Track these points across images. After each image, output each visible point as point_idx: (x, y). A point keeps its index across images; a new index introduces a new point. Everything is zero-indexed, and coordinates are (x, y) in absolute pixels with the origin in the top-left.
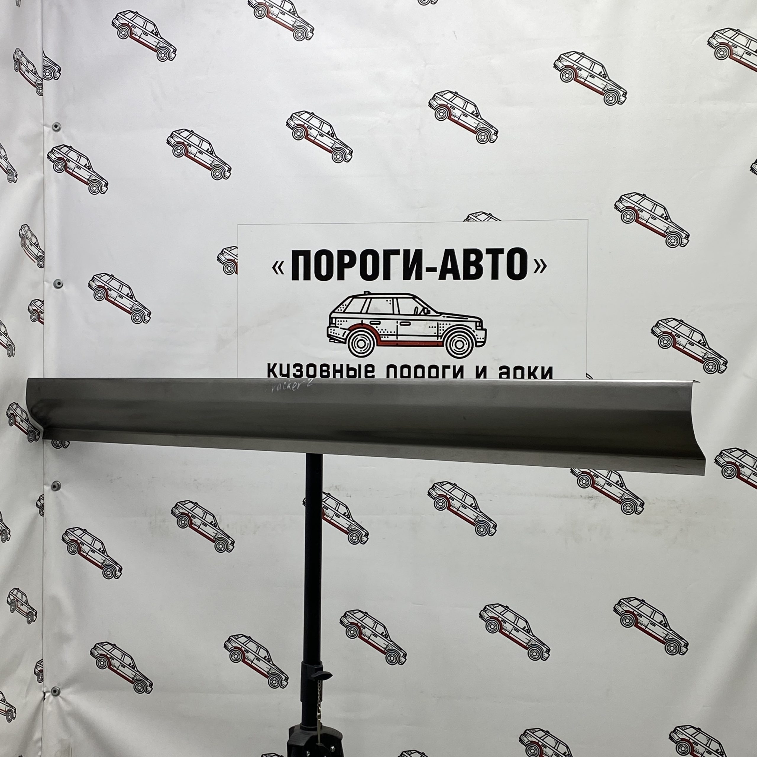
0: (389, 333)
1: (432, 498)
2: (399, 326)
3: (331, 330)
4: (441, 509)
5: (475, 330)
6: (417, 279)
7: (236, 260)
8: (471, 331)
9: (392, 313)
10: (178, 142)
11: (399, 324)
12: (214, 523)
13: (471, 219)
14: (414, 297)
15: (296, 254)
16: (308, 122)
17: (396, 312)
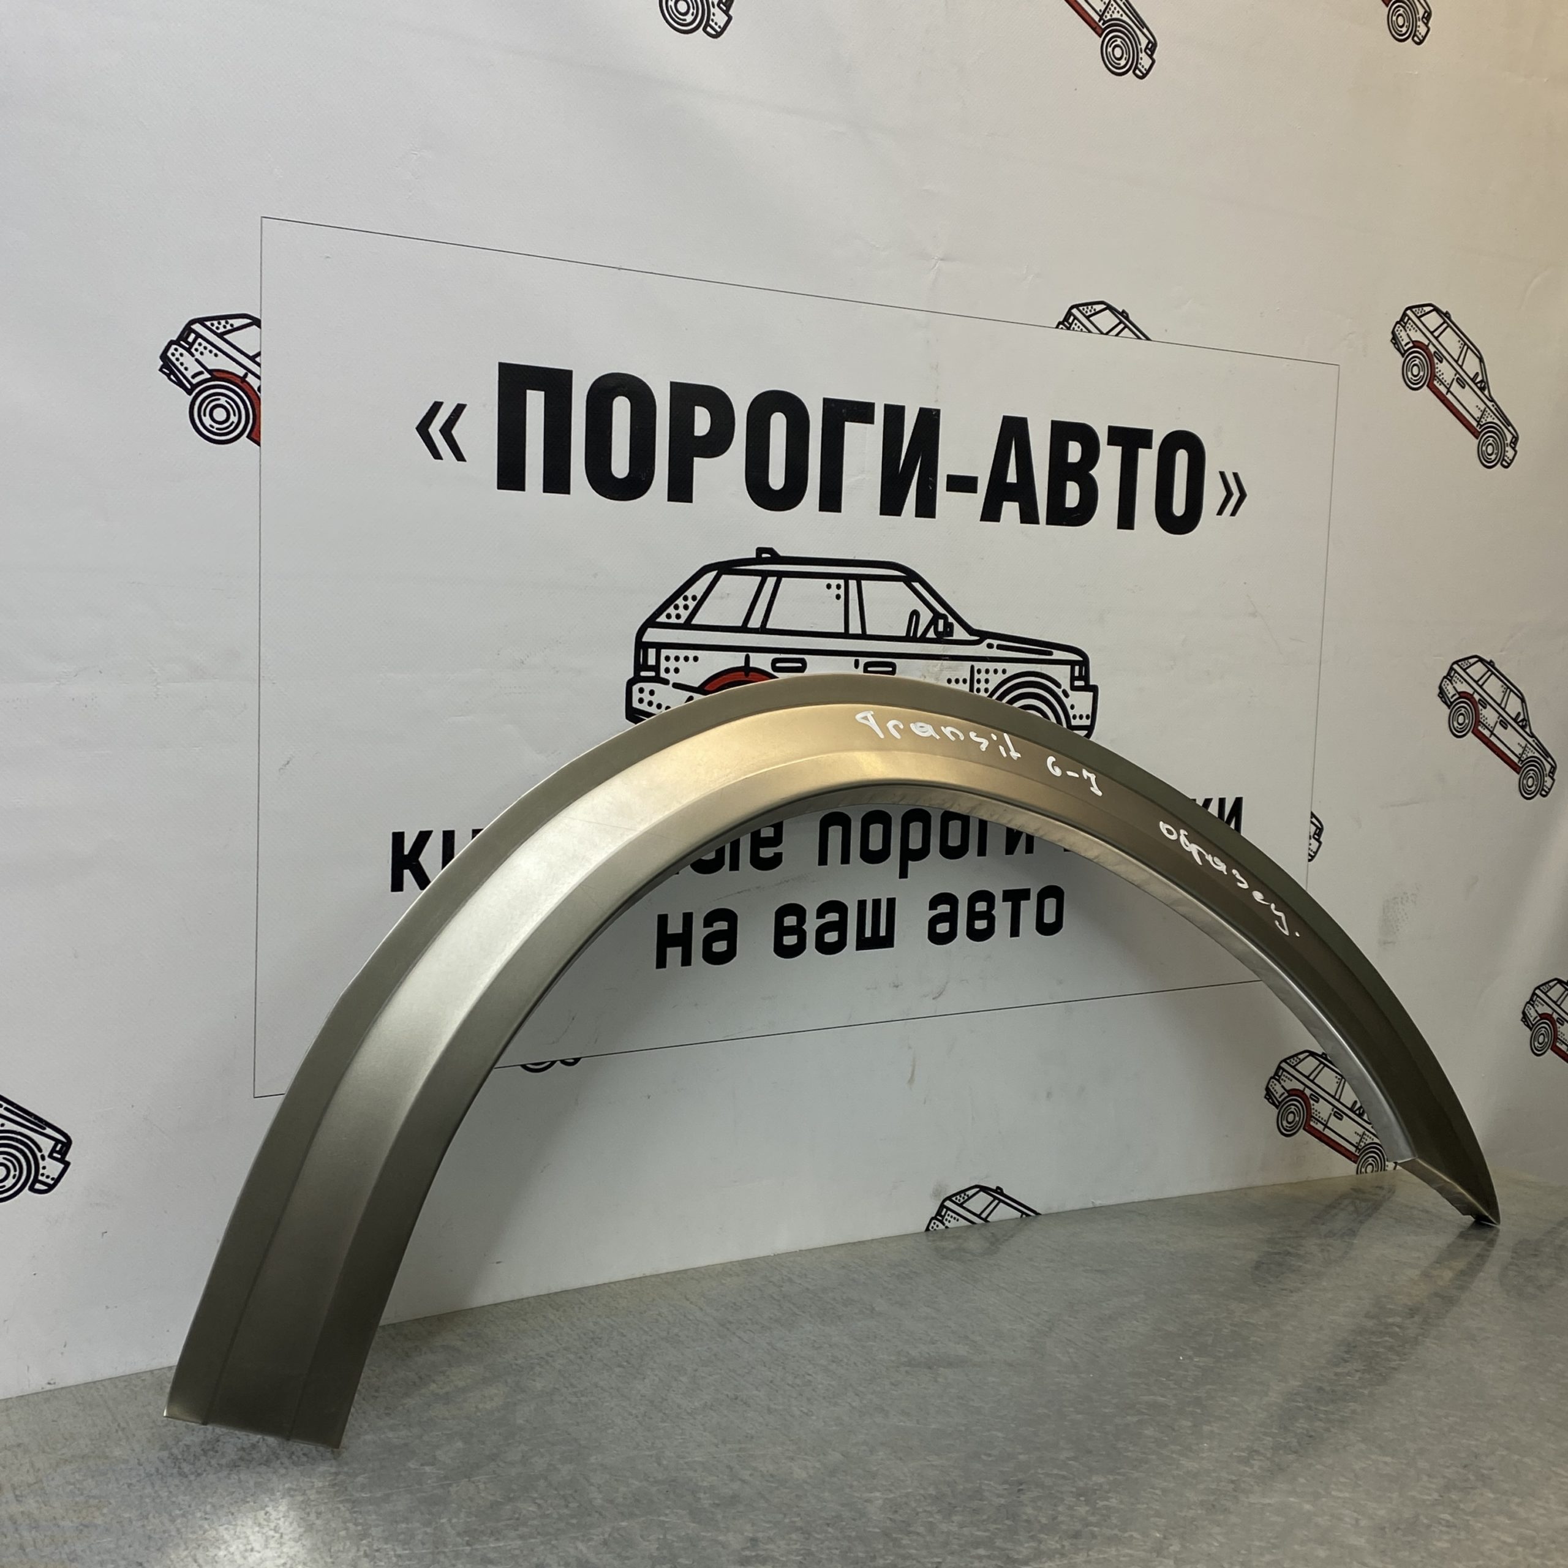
3: (641, 690)
5: (1069, 692)
8: (1059, 692)
9: (843, 631)
13: (1076, 321)
14: (909, 577)
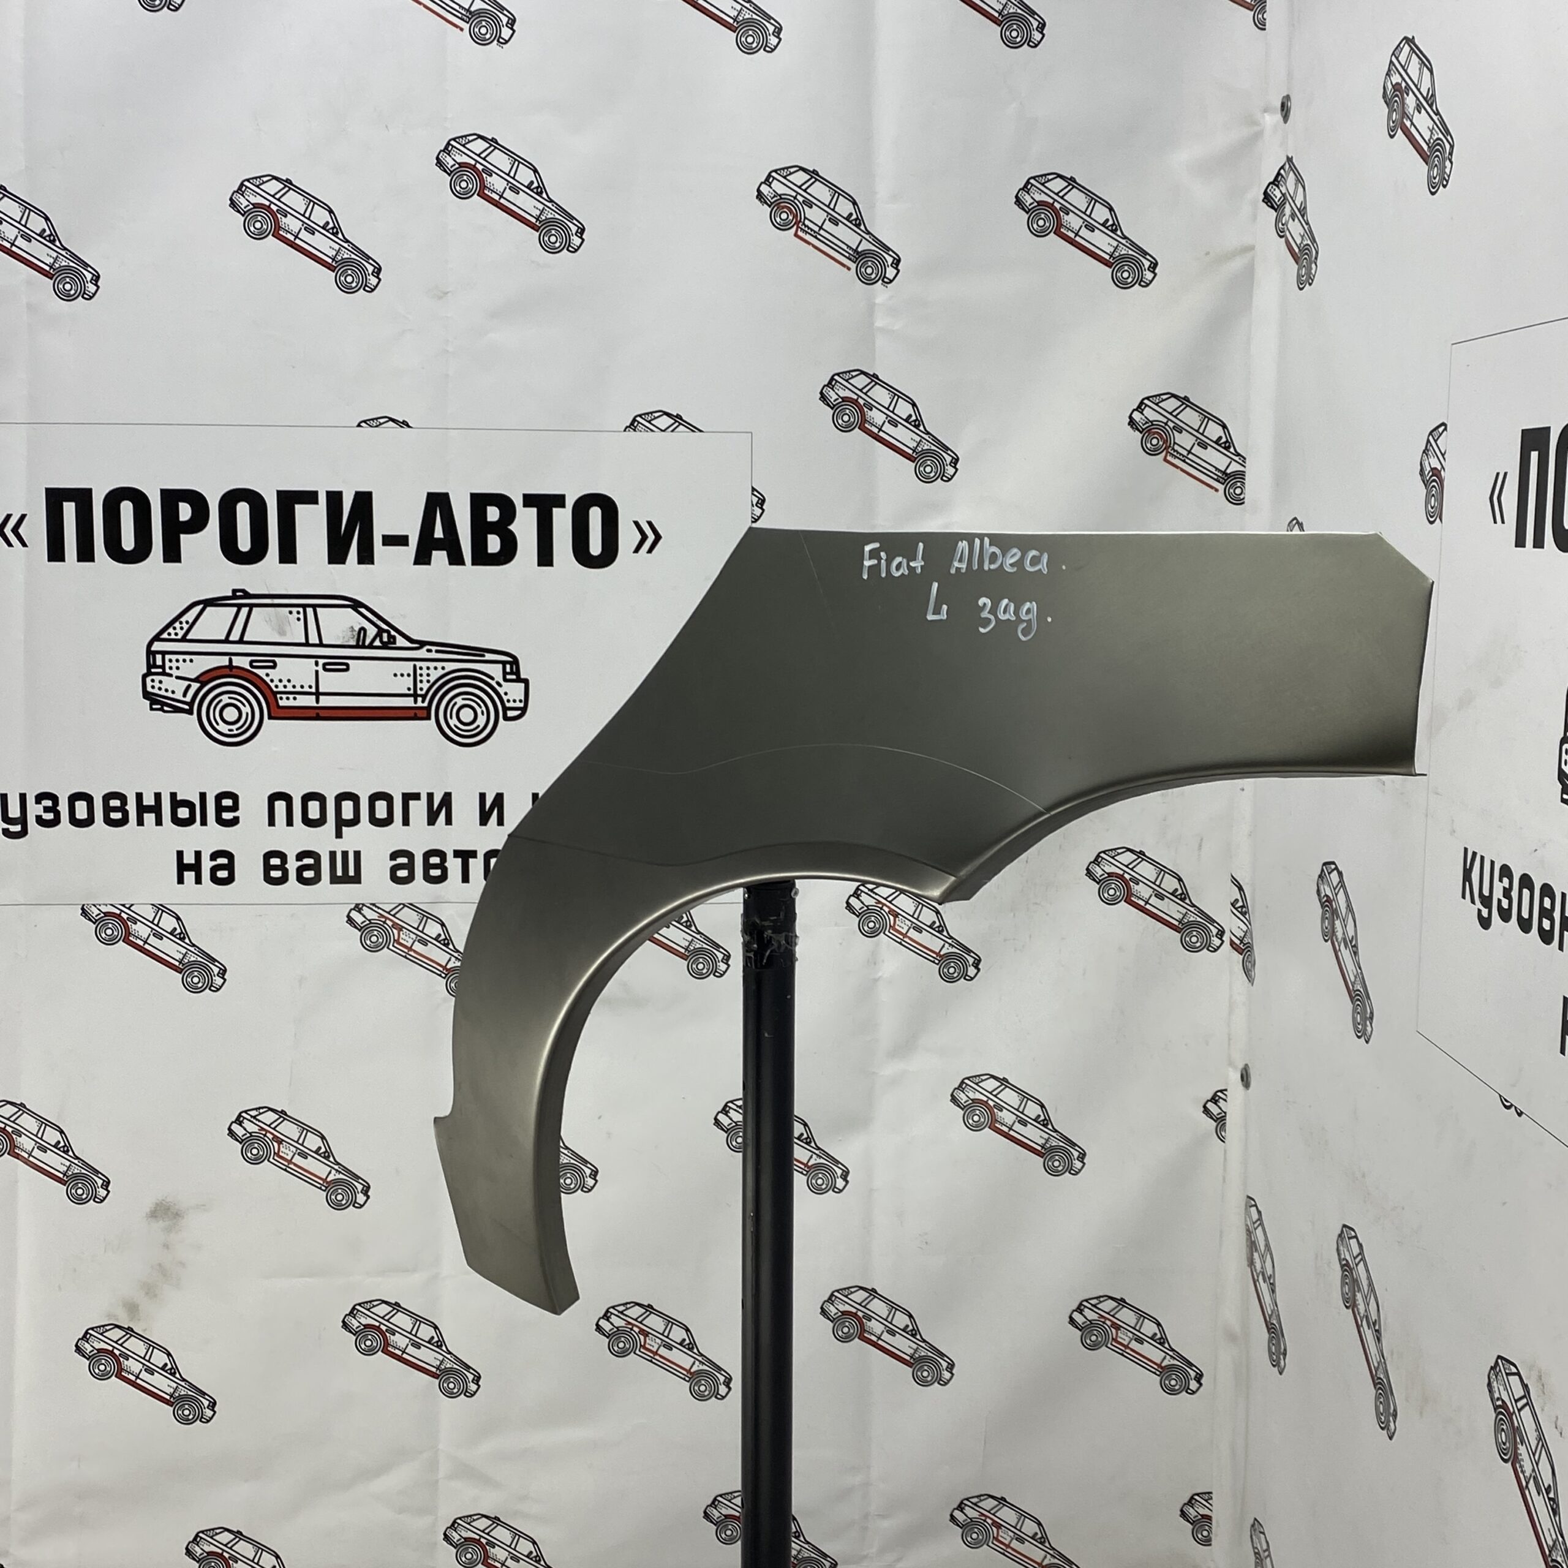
7: (1442, 473)
12: (1377, 1326)
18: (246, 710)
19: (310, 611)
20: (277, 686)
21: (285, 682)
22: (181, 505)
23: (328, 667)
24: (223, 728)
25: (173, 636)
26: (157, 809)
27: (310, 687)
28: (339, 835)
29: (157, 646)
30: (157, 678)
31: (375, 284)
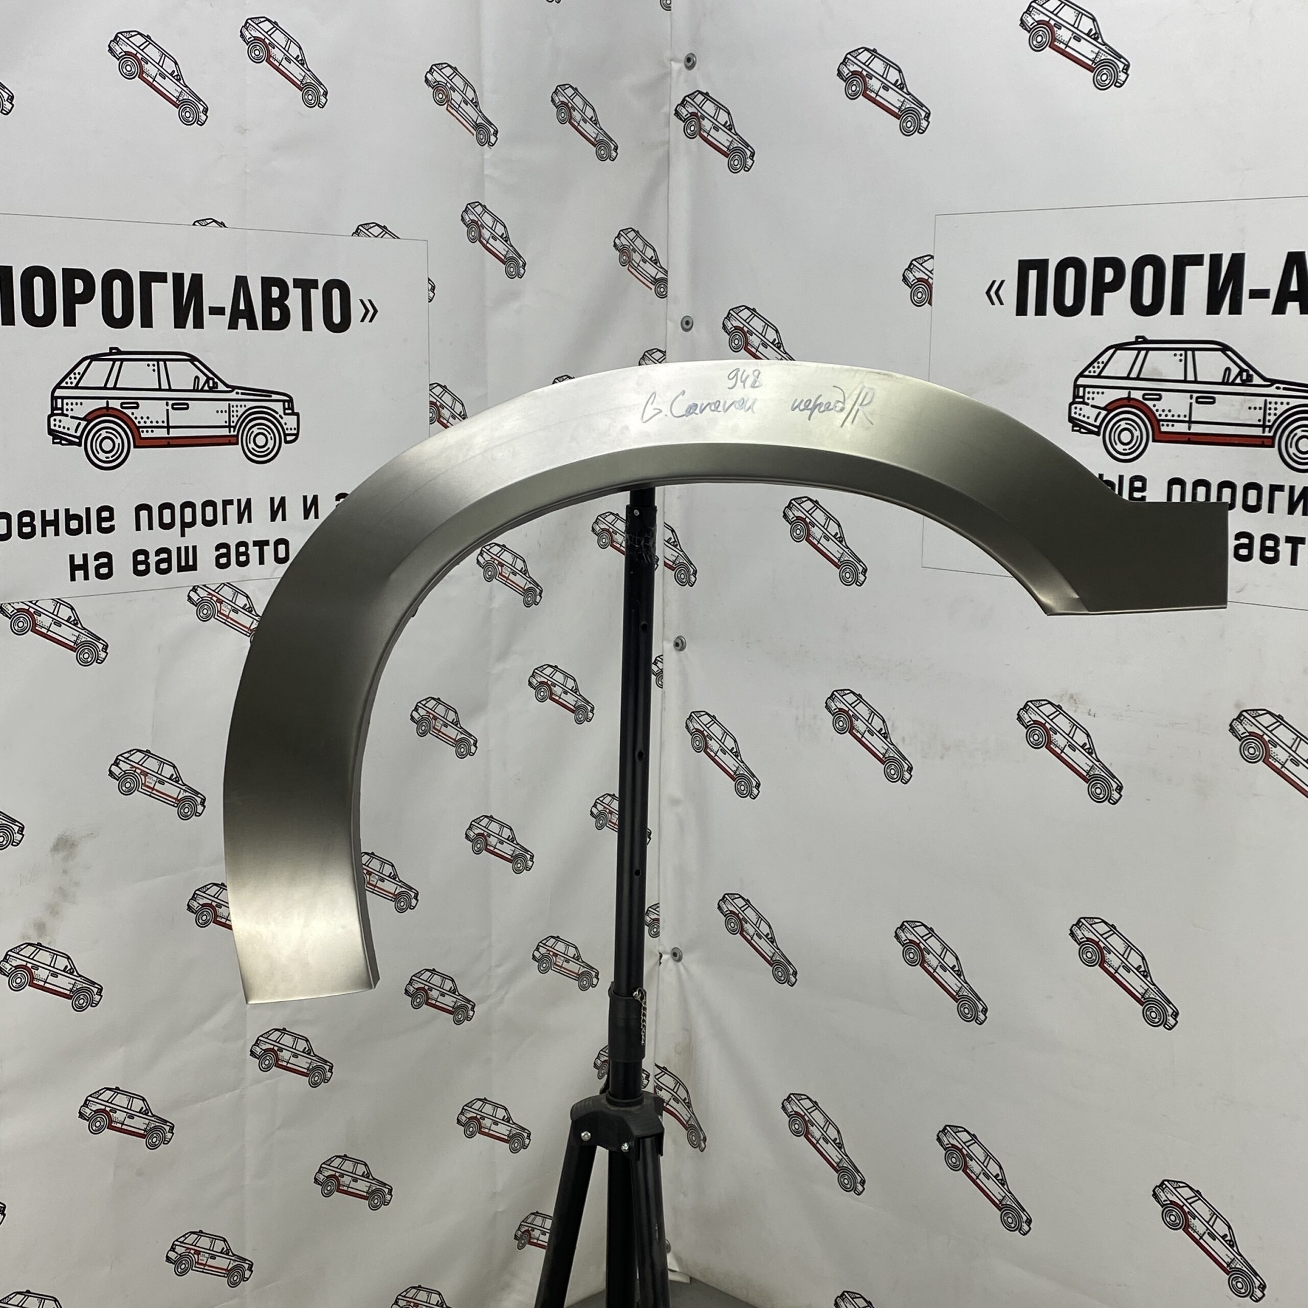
0: (1176, 418)
1: (1236, 737)
2: (1195, 405)
4: (1251, 760)
6: (1231, 312)
7: (930, 280)
10: (854, 73)
11: (1193, 401)
12: (883, 731)
15: (1025, 266)
16: (1056, 15)
17: (1191, 377)
18: (118, 441)
19: (161, 363)
20: (139, 422)
21: (145, 419)
22: (76, 280)
23: (175, 407)
24: (102, 456)
25: (69, 385)
26: (55, 523)
27: (163, 422)
28: (183, 535)
29: (59, 393)
30: (58, 418)
31: (204, 120)
